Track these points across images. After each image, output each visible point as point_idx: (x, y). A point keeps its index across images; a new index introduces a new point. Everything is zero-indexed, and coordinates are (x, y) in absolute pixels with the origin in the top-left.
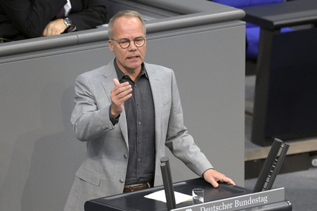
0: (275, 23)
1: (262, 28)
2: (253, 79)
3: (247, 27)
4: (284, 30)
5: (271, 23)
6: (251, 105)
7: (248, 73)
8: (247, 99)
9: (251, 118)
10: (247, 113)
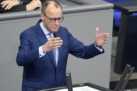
0: (130, 11)
1: (122, 13)
2: (116, 39)
4: (134, 14)
5: (127, 10)
6: (115, 52)
7: (114, 35)
8: (112, 49)
9: (114, 59)
10: (112, 56)
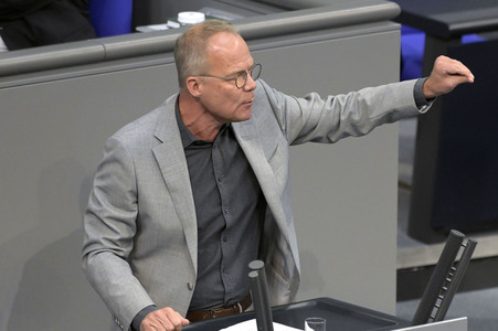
0: (452, 27)
1: (429, 35)
3: (403, 33)
4: (467, 39)
5: (444, 26)
6: (409, 170)
8: (401, 160)
9: (408, 193)
10: (401, 184)
